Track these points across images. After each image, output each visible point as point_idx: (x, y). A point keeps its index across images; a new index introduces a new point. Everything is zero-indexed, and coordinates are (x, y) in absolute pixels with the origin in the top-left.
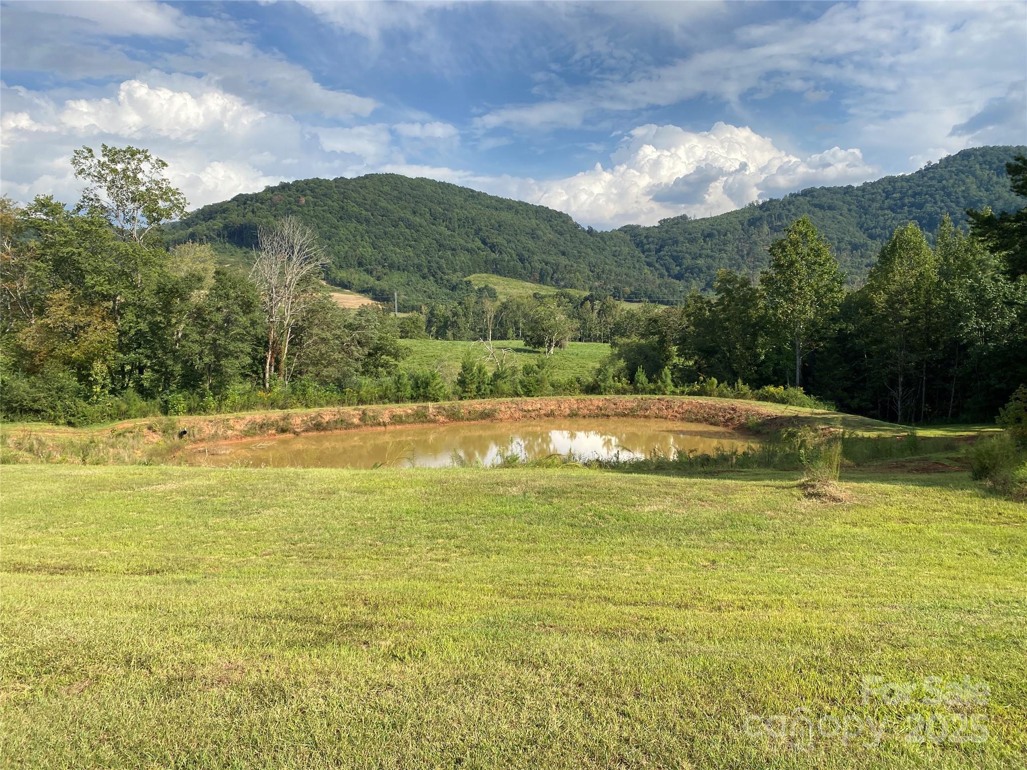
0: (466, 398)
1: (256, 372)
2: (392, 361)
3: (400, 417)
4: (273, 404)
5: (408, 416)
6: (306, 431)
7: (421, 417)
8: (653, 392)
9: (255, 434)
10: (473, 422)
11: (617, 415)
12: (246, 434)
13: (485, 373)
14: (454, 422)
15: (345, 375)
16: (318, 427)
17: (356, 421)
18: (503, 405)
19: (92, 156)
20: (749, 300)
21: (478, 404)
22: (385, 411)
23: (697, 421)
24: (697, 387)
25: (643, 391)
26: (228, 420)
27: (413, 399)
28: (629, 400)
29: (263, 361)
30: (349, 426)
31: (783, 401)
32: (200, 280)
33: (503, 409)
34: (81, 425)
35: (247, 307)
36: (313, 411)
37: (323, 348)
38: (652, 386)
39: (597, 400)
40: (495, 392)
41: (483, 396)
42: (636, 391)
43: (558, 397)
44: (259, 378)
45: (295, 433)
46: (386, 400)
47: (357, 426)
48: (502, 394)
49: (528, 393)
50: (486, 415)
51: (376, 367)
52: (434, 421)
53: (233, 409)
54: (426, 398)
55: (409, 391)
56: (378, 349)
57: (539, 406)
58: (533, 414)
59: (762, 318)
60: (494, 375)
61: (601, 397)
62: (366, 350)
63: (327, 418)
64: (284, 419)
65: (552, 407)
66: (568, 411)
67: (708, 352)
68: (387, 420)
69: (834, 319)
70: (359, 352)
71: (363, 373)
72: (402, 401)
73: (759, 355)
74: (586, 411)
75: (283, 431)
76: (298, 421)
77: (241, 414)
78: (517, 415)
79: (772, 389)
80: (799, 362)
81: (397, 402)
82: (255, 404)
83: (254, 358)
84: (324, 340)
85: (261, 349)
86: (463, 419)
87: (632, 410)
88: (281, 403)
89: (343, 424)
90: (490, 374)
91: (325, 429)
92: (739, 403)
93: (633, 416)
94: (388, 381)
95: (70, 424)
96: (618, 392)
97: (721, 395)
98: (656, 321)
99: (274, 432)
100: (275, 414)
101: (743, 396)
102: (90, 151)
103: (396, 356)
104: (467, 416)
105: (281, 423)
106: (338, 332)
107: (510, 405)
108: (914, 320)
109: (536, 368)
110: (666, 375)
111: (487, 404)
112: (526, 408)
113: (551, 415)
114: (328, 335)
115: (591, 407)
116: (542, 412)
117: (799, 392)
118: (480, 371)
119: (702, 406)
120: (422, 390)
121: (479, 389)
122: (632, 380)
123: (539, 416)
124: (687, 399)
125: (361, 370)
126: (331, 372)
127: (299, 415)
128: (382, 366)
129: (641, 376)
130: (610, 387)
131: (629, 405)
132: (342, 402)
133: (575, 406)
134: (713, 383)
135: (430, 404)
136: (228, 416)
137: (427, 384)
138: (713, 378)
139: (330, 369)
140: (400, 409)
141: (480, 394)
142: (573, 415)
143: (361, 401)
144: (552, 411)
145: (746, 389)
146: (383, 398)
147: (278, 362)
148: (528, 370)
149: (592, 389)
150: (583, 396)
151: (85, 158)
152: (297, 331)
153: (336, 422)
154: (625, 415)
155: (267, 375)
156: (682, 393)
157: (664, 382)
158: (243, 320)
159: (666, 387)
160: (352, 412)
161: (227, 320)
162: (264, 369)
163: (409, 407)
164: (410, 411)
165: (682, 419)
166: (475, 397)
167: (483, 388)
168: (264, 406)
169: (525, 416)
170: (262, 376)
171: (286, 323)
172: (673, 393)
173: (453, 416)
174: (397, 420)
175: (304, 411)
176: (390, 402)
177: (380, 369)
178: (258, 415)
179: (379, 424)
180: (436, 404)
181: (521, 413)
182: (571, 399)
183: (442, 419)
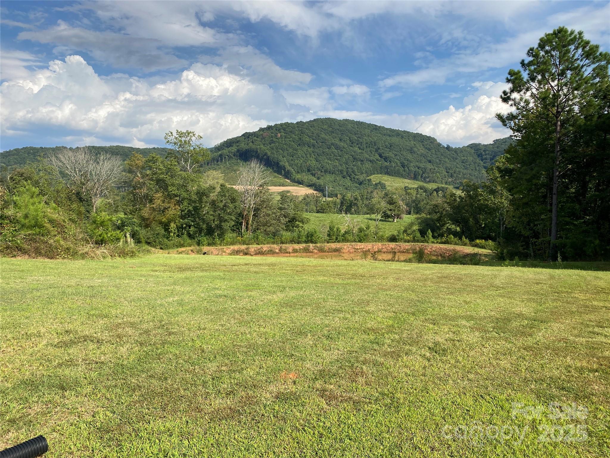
0: (330, 242)
1: (238, 229)
2: (301, 225)
3: (297, 250)
4: (244, 243)
5: (300, 249)
6: (256, 254)
7: (306, 250)
8: (422, 242)
9: (234, 255)
10: (330, 253)
11: (400, 252)
12: (230, 254)
13: (340, 231)
14: (322, 253)
15: (277, 231)
16: (261, 253)
17: (277, 251)
18: (346, 246)
21: (333, 245)
22: (290, 247)
24: (444, 239)
25: (417, 241)
26: (223, 249)
27: (306, 242)
28: (408, 245)
29: (241, 224)
30: (274, 253)
32: (214, 188)
34: (165, 249)
35: (233, 200)
36: (259, 247)
37: (268, 219)
38: (423, 239)
39: (392, 245)
40: (345, 240)
41: (339, 242)
42: (413, 241)
43: (374, 243)
44: (239, 231)
45: (251, 255)
46: (293, 242)
47: (277, 253)
48: (348, 241)
49: (360, 241)
50: (337, 250)
51: (293, 227)
52: (312, 252)
53: (227, 244)
54: (312, 242)
55: (304, 239)
56: (293, 220)
57: (363, 247)
58: (359, 250)
60: (345, 232)
61: (394, 243)
62: (287, 219)
63: (265, 249)
64: (247, 249)
65: (370, 248)
66: (377, 250)
68: (291, 251)
70: (283, 220)
71: (287, 230)
72: (301, 243)
74: (385, 250)
75: (246, 254)
76: (253, 250)
77: (229, 247)
78: (351, 251)
79: (478, 241)
80: (502, 228)
81: (298, 243)
82: (236, 242)
83: (237, 222)
84: (269, 215)
85: (240, 218)
86: (325, 252)
87: (407, 250)
88: (247, 242)
89: (271, 252)
90: (343, 232)
91: (263, 254)
92: (458, 248)
93: (408, 253)
94: (295, 234)
96: (404, 241)
98: (437, 206)
99: (242, 254)
100: (244, 247)
101: (465, 245)
103: (303, 223)
104: (328, 250)
105: (245, 251)
106: (275, 211)
107: (349, 246)
109: (365, 229)
110: (429, 234)
111: (339, 245)
112: (356, 248)
113: (368, 251)
114: (270, 212)
115: (388, 248)
116: (364, 250)
118: (338, 230)
119: (441, 249)
120: (310, 238)
121: (337, 238)
123: (362, 252)
125: (285, 228)
126: (272, 229)
127: (253, 247)
128: (296, 227)
129: (419, 234)
130: (401, 239)
131: (407, 247)
132: (273, 243)
133: (381, 247)
134: (451, 238)
135: (311, 245)
136: (224, 247)
137: (313, 236)
138: (451, 235)
139: (271, 228)
140: (296, 246)
141: (337, 240)
143: (282, 243)
144: (369, 249)
145: (467, 241)
146: (292, 241)
147: (247, 224)
148: (360, 230)
149: (393, 240)
150: (387, 243)
152: (256, 210)
153: (268, 251)
154: (404, 252)
155: (243, 230)
156: (437, 243)
157: (428, 237)
158: (231, 206)
159: (429, 239)
160: (276, 247)
161: (225, 206)
162: (242, 227)
163: (302, 246)
164: (301, 247)
166: (335, 242)
167: (339, 238)
168: (240, 243)
169: (355, 251)
170: (241, 230)
171: (251, 207)
172: (433, 242)
173: (321, 250)
174: (295, 251)
175: (256, 246)
176: (295, 243)
177: (295, 228)
178: (236, 247)
179: (287, 253)
180: (314, 245)
181: (354, 250)
182: (380, 244)
183: (315, 251)
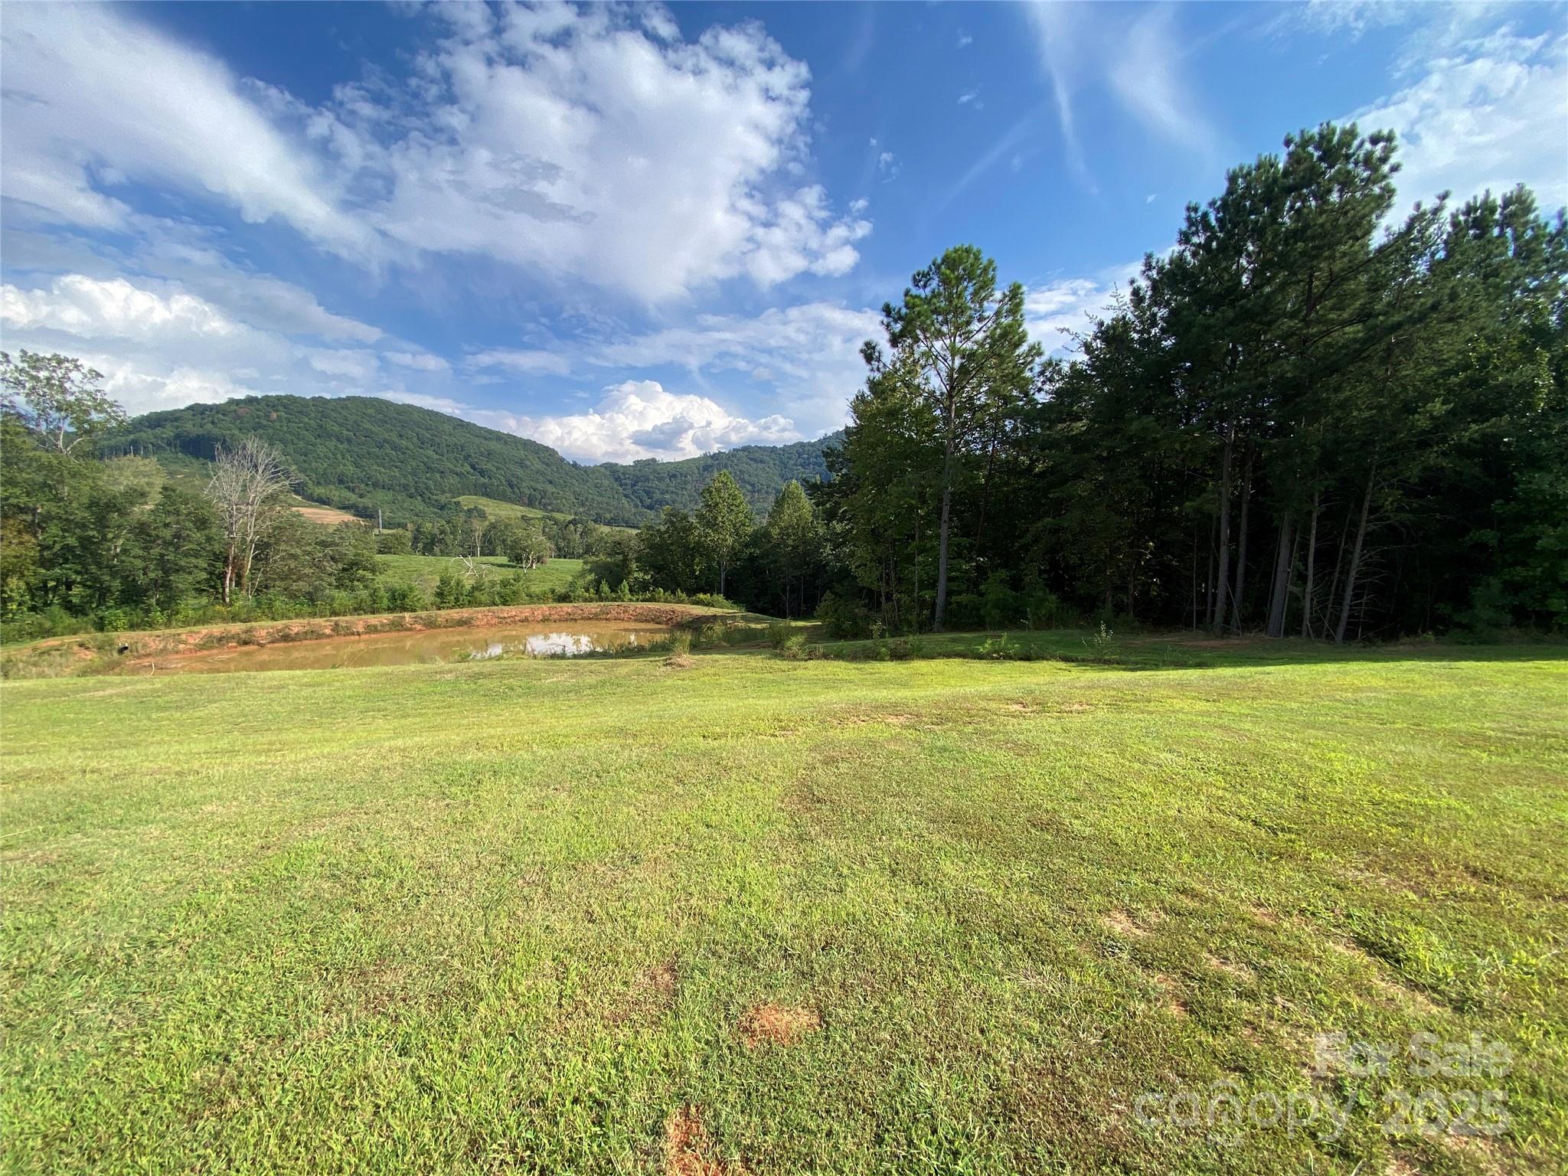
0: (443, 608)
1: (214, 587)
2: (369, 575)
3: (375, 627)
4: (234, 618)
5: (383, 625)
6: (273, 642)
7: (398, 626)
8: (614, 600)
9: (212, 648)
10: (449, 629)
11: (583, 618)
12: (201, 647)
13: (463, 586)
15: (316, 589)
16: (286, 638)
17: (328, 631)
18: (479, 613)
20: (689, 529)
21: (455, 614)
22: (359, 622)
23: (642, 621)
24: (648, 595)
25: (607, 599)
26: (179, 635)
27: (390, 610)
28: (594, 607)
29: (222, 576)
30: (320, 636)
31: (708, 604)
32: (143, 495)
33: (480, 616)
35: (202, 523)
36: (280, 624)
37: (292, 564)
38: (613, 595)
39: (567, 607)
40: (473, 602)
41: (463, 606)
42: (601, 599)
43: (532, 606)
44: (218, 592)
45: (259, 644)
46: (361, 612)
47: (329, 636)
48: (480, 604)
49: (505, 603)
50: (462, 623)
51: (352, 581)
53: (186, 623)
54: (404, 609)
55: (385, 603)
56: (353, 565)
57: (514, 613)
58: (509, 620)
59: (698, 543)
60: (473, 588)
61: (570, 605)
62: (340, 566)
63: (296, 630)
64: (247, 631)
65: (527, 614)
66: (541, 617)
67: (658, 569)
68: (361, 630)
69: (747, 546)
70: (332, 567)
71: (337, 587)
72: (379, 612)
73: (695, 571)
74: (556, 617)
75: (246, 643)
76: (264, 633)
77: (195, 629)
78: (493, 622)
79: (702, 596)
80: (723, 576)
81: (373, 613)
82: (213, 618)
83: (211, 573)
84: (294, 557)
85: (219, 564)
86: (440, 627)
87: (596, 615)
88: (243, 616)
89: (315, 635)
90: (468, 588)
91: (293, 640)
92: (678, 607)
93: (597, 619)
94: (364, 594)
96: (586, 600)
97: (666, 601)
98: (619, 544)
99: (235, 644)
100: (237, 628)
101: (682, 602)
103: (373, 571)
104: (444, 624)
105: (243, 636)
106: (309, 548)
107: (487, 613)
108: (795, 547)
109: (512, 581)
110: (625, 586)
111: (465, 613)
112: (502, 616)
113: (526, 620)
114: (298, 551)
115: (561, 613)
116: (517, 618)
117: (721, 598)
118: (458, 584)
119: (650, 610)
120: (399, 602)
121: (457, 600)
122: (598, 591)
123: (515, 622)
124: (640, 604)
125: (335, 583)
126: (303, 586)
127: (264, 627)
128: (358, 580)
129: (605, 587)
130: (579, 597)
131: (593, 611)
132: (313, 615)
133: (548, 613)
134: (660, 592)
135: (407, 615)
136: (180, 631)
137: (404, 596)
138: (660, 588)
139: (301, 583)
140: (374, 620)
141: (458, 604)
142: (545, 620)
143: (335, 613)
144: (526, 617)
145: (684, 596)
146: (358, 609)
147: (239, 576)
148: (505, 584)
149: (564, 598)
150: (555, 605)
152: (263, 547)
153: (306, 633)
154: (590, 619)
155: (227, 590)
156: (637, 600)
157: (623, 592)
158: (197, 536)
159: (624, 595)
160: (324, 624)
161: (177, 536)
162: (223, 584)
163: (385, 618)
164: (385, 621)
165: (636, 620)
166: (455, 607)
167: (461, 598)
168: (224, 620)
169: (501, 623)
170: (221, 590)
171: (248, 539)
172: (631, 600)
173: (431, 624)
174: (371, 629)
175: (270, 623)
176: (365, 613)
177: (356, 583)
178: (217, 629)
179: (353, 634)
180: (413, 614)
181: (497, 620)
182: (545, 607)
183: (418, 627)
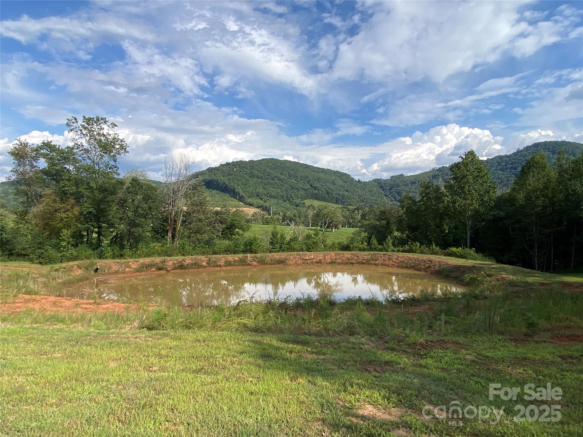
0: (273, 252)
2: (241, 232)
3: (230, 262)
5: (235, 261)
6: (174, 269)
7: (243, 262)
8: (381, 250)
9: (142, 271)
10: (273, 266)
11: (359, 263)
12: (138, 270)
13: (285, 238)
14: (262, 266)
16: (181, 267)
17: (204, 264)
18: (292, 256)
19: (77, 122)
20: (439, 197)
21: (277, 256)
22: (222, 258)
23: (407, 267)
24: (407, 247)
25: (375, 249)
26: (128, 262)
27: (244, 252)
28: (366, 255)
29: (167, 231)
30: (201, 266)
31: (462, 257)
33: (291, 258)
34: (46, 263)
36: (181, 258)
38: (380, 247)
39: (347, 254)
41: (283, 251)
42: (371, 249)
43: (325, 252)
45: (167, 270)
46: (229, 253)
47: (204, 267)
48: (294, 250)
49: (308, 250)
50: (281, 262)
52: (250, 265)
53: (138, 256)
54: (251, 252)
55: (242, 247)
57: (313, 257)
58: (309, 262)
59: (447, 208)
60: (290, 239)
61: (350, 252)
62: (224, 226)
63: (187, 262)
64: (163, 262)
65: (321, 258)
66: (329, 260)
67: (413, 229)
68: (222, 264)
69: (491, 209)
70: (220, 227)
72: (238, 253)
74: (340, 261)
75: (160, 269)
76: (171, 263)
78: (299, 262)
79: (454, 249)
80: (469, 235)
81: (235, 253)
82: (154, 253)
84: (200, 220)
86: (267, 264)
87: (367, 260)
89: (196, 265)
90: (288, 239)
91: (185, 268)
92: (433, 257)
93: (368, 264)
95: (40, 263)
96: (360, 250)
97: (421, 253)
99: (155, 269)
100: (157, 260)
101: (436, 253)
102: (75, 119)
103: (243, 230)
104: (270, 262)
107: (296, 256)
108: (545, 207)
109: (313, 236)
110: (389, 240)
111: (282, 255)
112: (305, 258)
113: (319, 262)
114: (203, 218)
115: (343, 258)
116: (314, 260)
117: (472, 251)
118: (282, 237)
119: (410, 259)
120: (248, 247)
121: (281, 247)
122: (369, 244)
123: (312, 263)
124: (401, 254)
126: (203, 237)
129: (374, 241)
130: (356, 247)
131: (366, 257)
133: (334, 258)
134: (417, 245)
135: (249, 255)
136: (129, 260)
137: (251, 244)
138: (417, 242)
140: (231, 257)
141: (281, 249)
142: (333, 263)
143: (215, 253)
144: (320, 260)
145: (437, 249)
146: (227, 251)
147: (174, 230)
148: (308, 237)
149: (346, 248)
150: (340, 252)
151: (73, 123)
153: (192, 264)
154: (363, 263)
156: (398, 251)
157: (387, 244)
159: (388, 247)
160: (203, 259)
162: (167, 235)
163: (237, 257)
164: (237, 259)
165: (398, 267)
166: (278, 251)
167: (283, 246)
169: (304, 263)
171: (179, 210)
172: (393, 251)
173: (262, 262)
174: (228, 264)
176: (231, 253)
179: (217, 266)
180: (253, 255)
181: (302, 261)
182: (333, 253)
183: (254, 263)
